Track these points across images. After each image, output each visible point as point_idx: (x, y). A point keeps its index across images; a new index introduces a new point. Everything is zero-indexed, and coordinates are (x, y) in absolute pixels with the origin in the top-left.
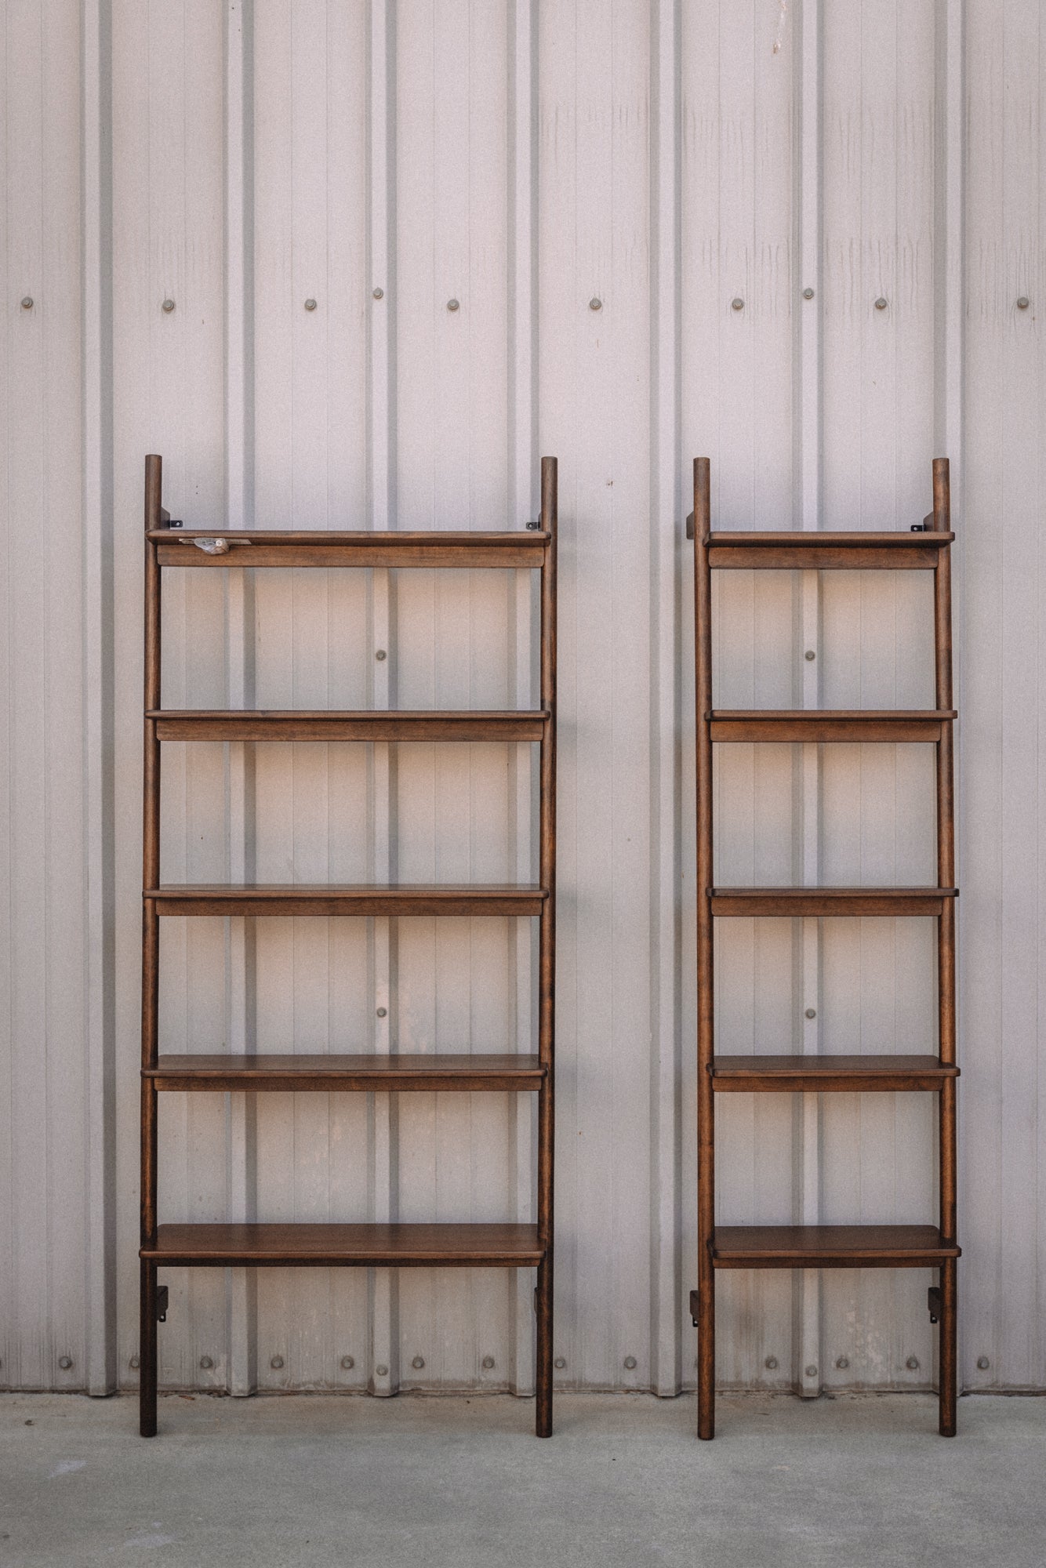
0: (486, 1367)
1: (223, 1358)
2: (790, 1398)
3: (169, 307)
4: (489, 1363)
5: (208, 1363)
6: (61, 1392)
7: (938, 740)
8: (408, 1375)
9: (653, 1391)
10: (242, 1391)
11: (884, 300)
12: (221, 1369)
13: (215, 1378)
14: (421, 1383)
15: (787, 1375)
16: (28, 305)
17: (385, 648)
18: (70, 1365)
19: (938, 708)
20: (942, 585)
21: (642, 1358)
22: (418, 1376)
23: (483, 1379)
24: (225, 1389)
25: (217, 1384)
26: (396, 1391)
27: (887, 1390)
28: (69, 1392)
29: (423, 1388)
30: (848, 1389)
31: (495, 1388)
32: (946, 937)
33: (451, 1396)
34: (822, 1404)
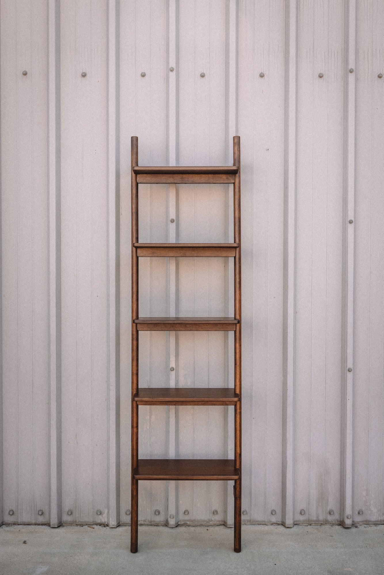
0: (214, 514)
1: (106, 511)
2: (340, 527)
3: (84, 75)
4: (215, 512)
5: (100, 513)
6: (39, 525)
7: (234, 256)
8: (182, 517)
9: (283, 524)
10: (113, 525)
11: (381, 74)
12: (105, 515)
13: (103, 519)
14: (188, 521)
15: (338, 517)
16: (25, 74)
17: (174, 218)
18: (43, 513)
19: (235, 242)
20: (237, 190)
21: (278, 510)
22: (187, 518)
23: (213, 519)
24: (107, 523)
25: (103, 521)
26: (177, 525)
27: (379, 523)
28: (42, 525)
29: (188, 523)
30: (363, 523)
31: (218, 523)
32: (238, 340)
33: (200, 526)
34: (354, 530)
